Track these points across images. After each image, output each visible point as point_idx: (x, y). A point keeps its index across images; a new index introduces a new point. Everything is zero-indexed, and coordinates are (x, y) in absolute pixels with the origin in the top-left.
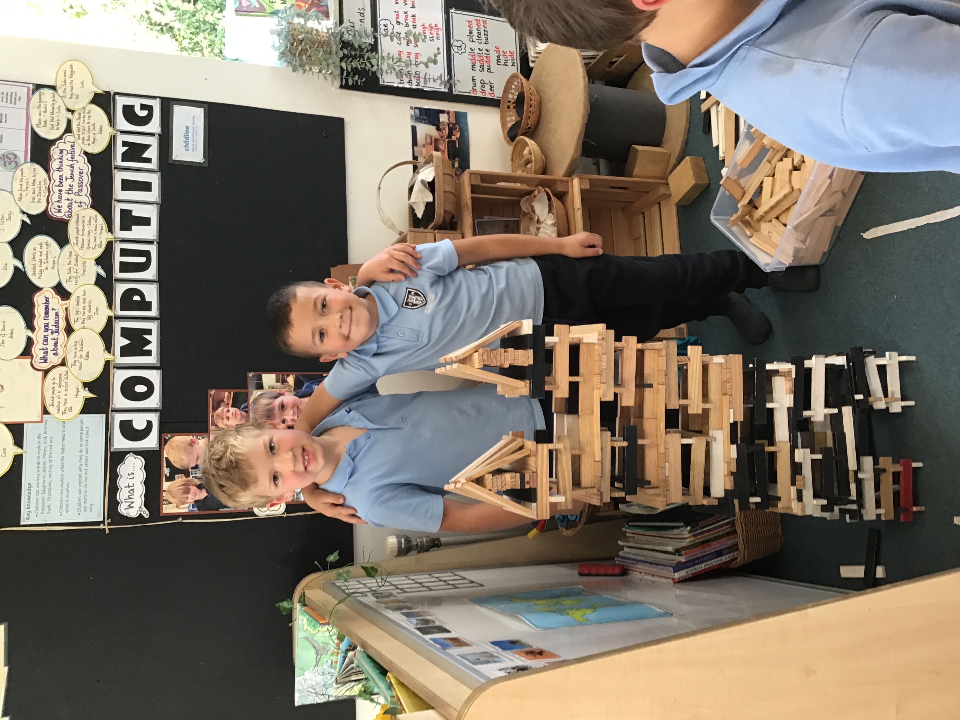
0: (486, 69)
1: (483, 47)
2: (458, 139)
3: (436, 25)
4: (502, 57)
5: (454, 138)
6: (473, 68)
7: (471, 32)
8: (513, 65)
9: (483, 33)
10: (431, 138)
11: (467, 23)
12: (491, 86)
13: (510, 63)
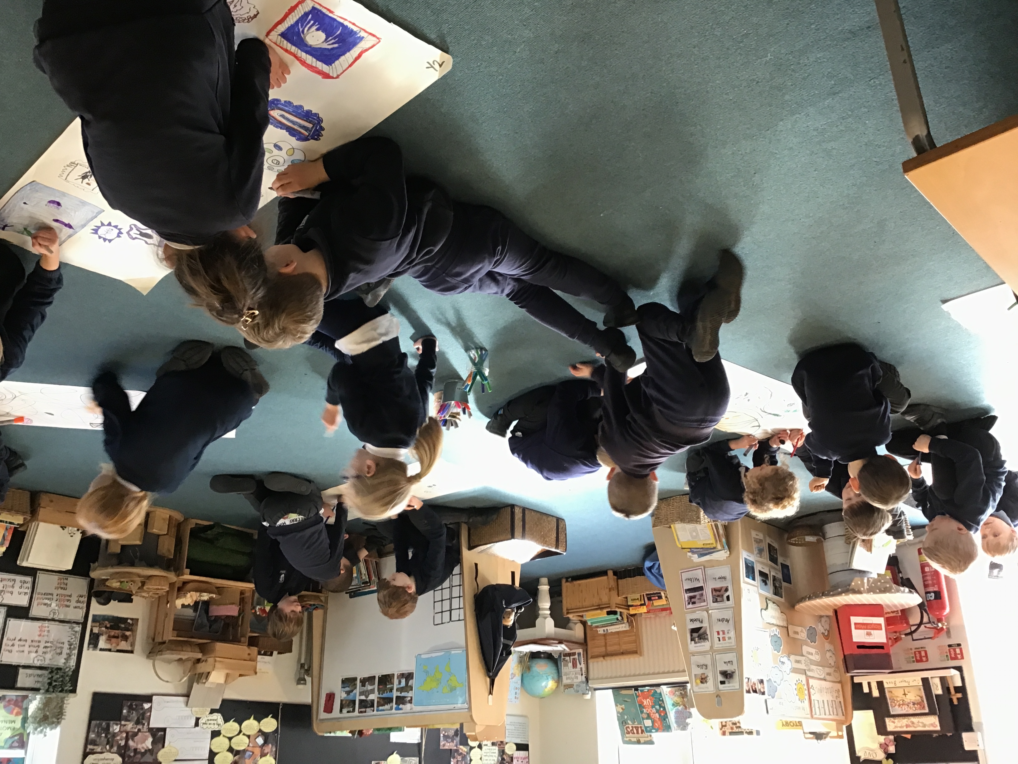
0: (69, 598)
1: (55, 597)
2: (109, 622)
3: (39, 627)
4: (62, 586)
5: (108, 626)
6: (68, 606)
7: (45, 604)
8: (67, 579)
9: (46, 596)
10: (107, 640)
11: (39, 606)
12: (80, 596)
13: (65, 581)
